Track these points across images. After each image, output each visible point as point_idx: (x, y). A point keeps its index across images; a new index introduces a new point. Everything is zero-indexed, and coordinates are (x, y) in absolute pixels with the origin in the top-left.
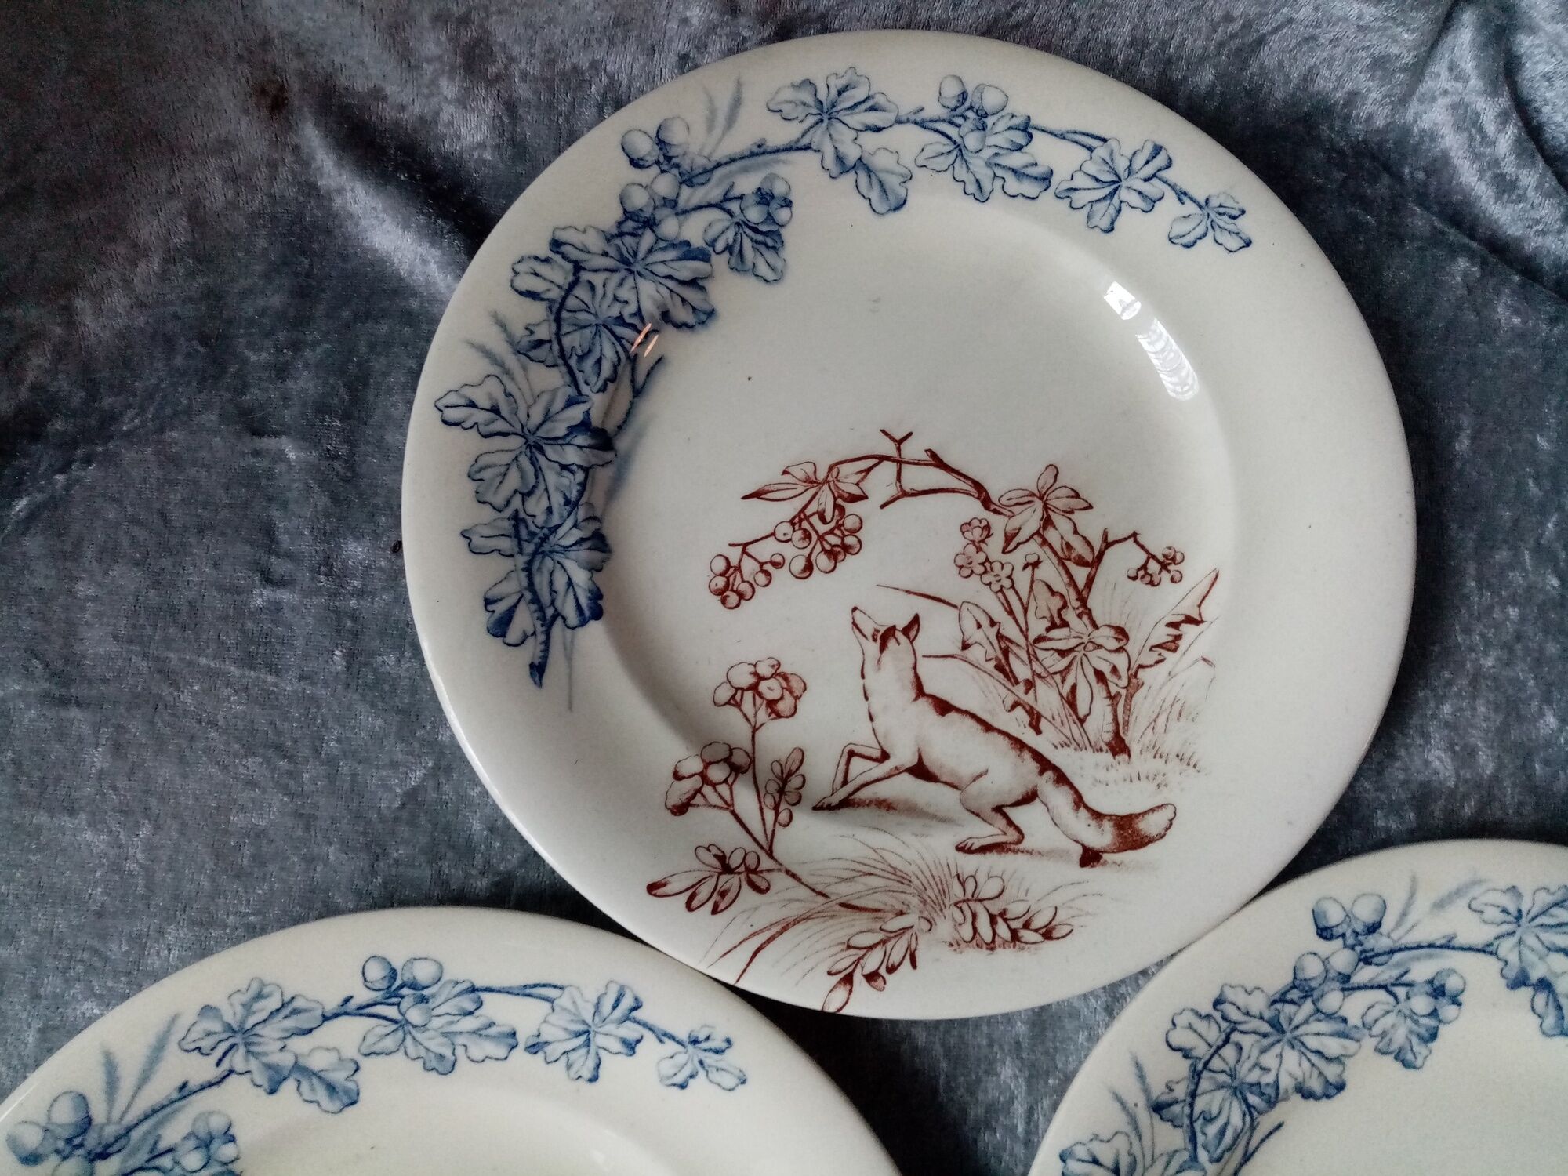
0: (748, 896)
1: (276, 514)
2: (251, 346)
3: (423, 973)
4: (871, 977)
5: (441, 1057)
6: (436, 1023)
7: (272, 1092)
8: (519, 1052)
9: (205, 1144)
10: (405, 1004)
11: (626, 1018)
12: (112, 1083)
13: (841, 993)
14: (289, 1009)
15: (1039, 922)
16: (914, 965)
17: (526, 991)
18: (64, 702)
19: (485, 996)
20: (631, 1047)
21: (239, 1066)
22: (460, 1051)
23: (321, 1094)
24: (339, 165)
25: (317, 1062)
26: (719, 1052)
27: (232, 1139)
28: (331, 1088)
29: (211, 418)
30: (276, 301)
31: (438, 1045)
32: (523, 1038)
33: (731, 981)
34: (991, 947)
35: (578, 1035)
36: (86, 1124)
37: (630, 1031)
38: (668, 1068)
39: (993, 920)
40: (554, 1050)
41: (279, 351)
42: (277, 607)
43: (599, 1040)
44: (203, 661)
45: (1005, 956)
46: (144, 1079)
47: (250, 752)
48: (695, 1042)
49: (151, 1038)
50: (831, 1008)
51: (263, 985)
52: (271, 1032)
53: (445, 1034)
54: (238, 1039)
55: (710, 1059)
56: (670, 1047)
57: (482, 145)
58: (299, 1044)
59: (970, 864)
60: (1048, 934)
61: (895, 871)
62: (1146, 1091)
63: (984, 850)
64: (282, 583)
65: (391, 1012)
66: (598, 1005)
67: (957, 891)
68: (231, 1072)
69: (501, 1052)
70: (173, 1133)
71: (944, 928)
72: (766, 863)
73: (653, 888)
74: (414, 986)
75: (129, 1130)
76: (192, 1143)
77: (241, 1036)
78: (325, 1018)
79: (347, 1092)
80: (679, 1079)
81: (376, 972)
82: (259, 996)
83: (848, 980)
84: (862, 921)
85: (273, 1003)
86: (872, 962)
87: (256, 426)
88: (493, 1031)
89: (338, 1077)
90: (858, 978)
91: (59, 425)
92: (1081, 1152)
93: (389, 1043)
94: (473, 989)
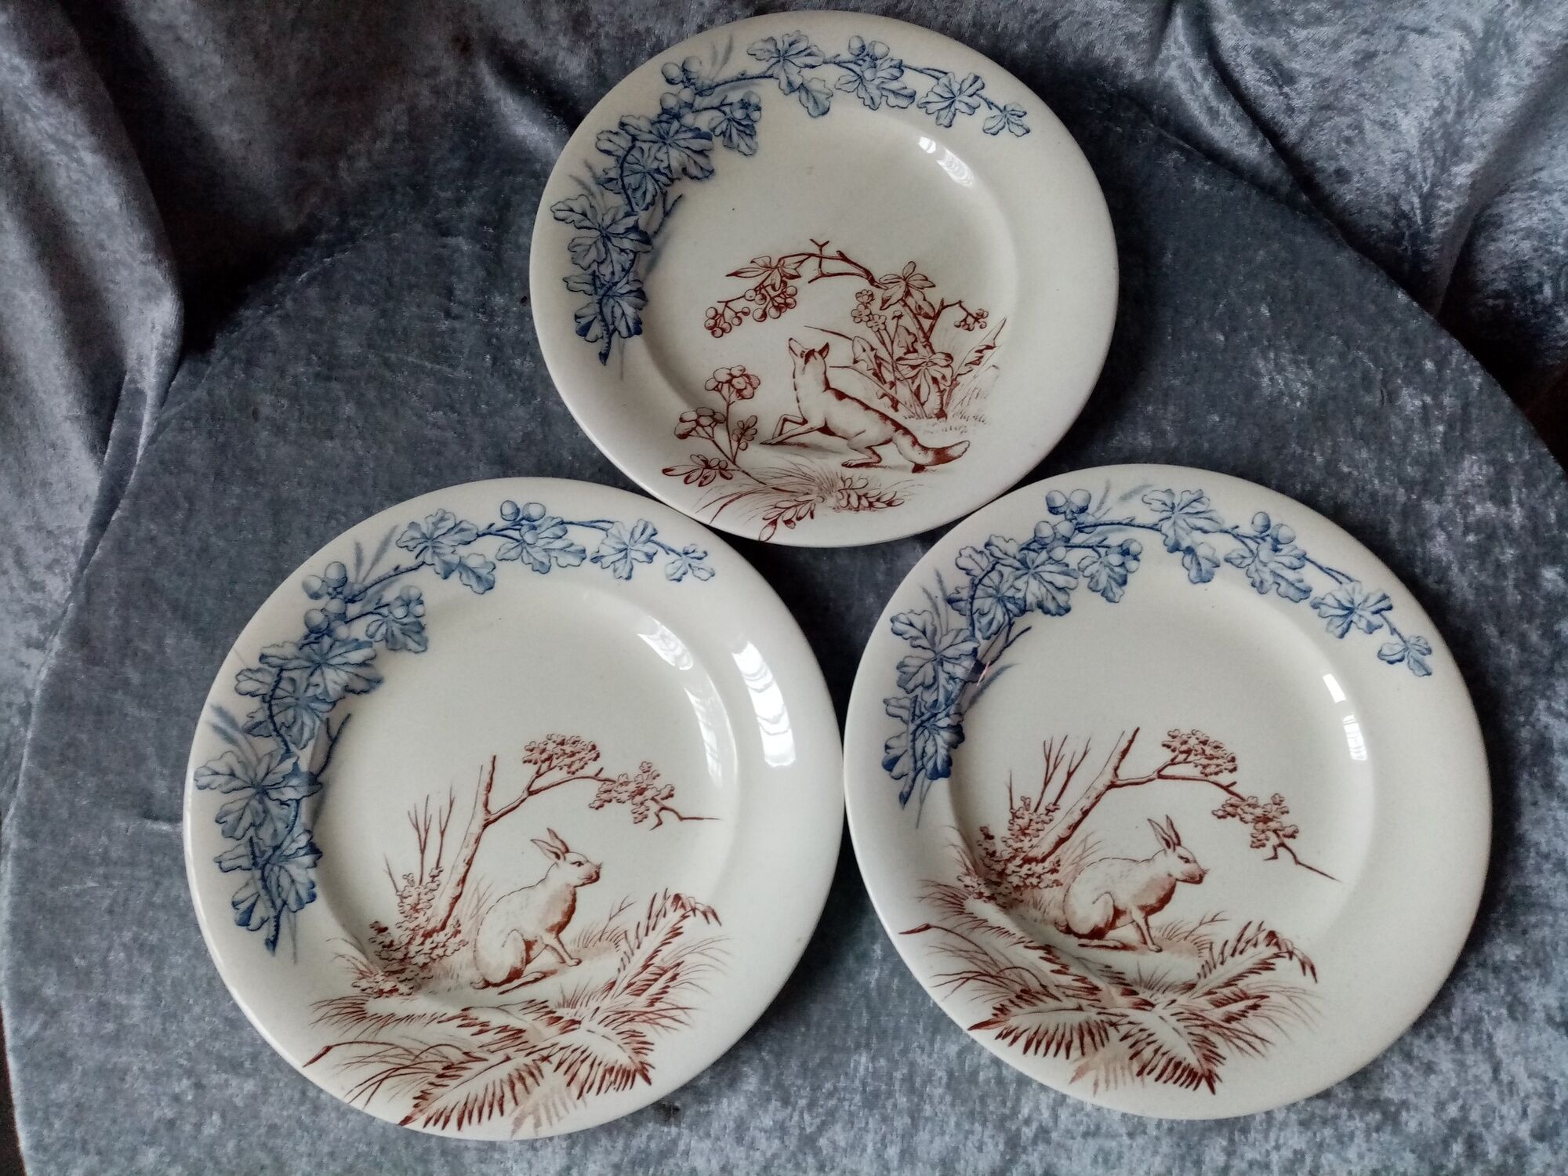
0: (719, 480)
1: (454, 279)
2: (441, 189)
3: (534, 512)
4: (787, 522)
5: (542, 563)
6: (541, 543)
7: (446, 577)
8: (587, 562)
9: (407, 604)
10: (524, 529)
11: (649, 540)
12: (359, 561)
13: (770, 530)
14: (457, 528)
15: (886, 498)
16: (812, 516)
17: (591, 525)
18: (329, 379)
19: (569, 527)
20: (650, 557)
21: (429, 560)
22: (553, 560)
23: (473, 582)
24: (498, 84)
25: (473, 562)
26: (700, 559)
27: (421, 603)
28: (479, 578)
29: (419, 227)
30: (457, 164)
31: (541, 556)
32: (589, 554)
33: (707, 522)
34: (857, 510)
35: (621, 551)
36: (344, 581)
37: (650, 548)
38: (670, 570)
39: (859, 498)
40: (607, 561)
41: (458, 190)
42: (453, 331)
43: (633, 554)
44: (410, 359)
45: (865, 515)
46: (377, 560)
47: (435, 409)
48: (686, 553)
49: (382, 538)
50: (763, 539)
51: (445, 512)
52: (446, 541)
53: (545, 550)
54: (429, 544)
55: (695, 563)
56: (673, 557)
57: (581, 76)
58: (463, 551)
59: (848, 473)
60: (890, 504)
61: (805, 475)
62: (943, 590)
63: (857, 466)
64: (457, 317)
65: (515, 534)
66: (632, 534)
67: (841, 485)
68: (423, 563)
69: (576, 561)
70: (390, 595)
71: (831, 501)
72: (731, 466)
73: (665, 471)
74: (529, 519)
75: (367, 589)
76: (399, 603)
77: (430, 541)
78: (479, 536)
79: (487, 581)
80: (677, 576)
81: (508, 510)
82: (442, 519)
83: (774, 523)
84: (786, 496)
85: (450, 524)
86: (788, 515)
87: (443, 230)
88: (572, 549)
89: (483, 572)
90: (780, 521)
91: (323, 237)
92: (903, 618)
93: (513, 554)
94: (562, 523)
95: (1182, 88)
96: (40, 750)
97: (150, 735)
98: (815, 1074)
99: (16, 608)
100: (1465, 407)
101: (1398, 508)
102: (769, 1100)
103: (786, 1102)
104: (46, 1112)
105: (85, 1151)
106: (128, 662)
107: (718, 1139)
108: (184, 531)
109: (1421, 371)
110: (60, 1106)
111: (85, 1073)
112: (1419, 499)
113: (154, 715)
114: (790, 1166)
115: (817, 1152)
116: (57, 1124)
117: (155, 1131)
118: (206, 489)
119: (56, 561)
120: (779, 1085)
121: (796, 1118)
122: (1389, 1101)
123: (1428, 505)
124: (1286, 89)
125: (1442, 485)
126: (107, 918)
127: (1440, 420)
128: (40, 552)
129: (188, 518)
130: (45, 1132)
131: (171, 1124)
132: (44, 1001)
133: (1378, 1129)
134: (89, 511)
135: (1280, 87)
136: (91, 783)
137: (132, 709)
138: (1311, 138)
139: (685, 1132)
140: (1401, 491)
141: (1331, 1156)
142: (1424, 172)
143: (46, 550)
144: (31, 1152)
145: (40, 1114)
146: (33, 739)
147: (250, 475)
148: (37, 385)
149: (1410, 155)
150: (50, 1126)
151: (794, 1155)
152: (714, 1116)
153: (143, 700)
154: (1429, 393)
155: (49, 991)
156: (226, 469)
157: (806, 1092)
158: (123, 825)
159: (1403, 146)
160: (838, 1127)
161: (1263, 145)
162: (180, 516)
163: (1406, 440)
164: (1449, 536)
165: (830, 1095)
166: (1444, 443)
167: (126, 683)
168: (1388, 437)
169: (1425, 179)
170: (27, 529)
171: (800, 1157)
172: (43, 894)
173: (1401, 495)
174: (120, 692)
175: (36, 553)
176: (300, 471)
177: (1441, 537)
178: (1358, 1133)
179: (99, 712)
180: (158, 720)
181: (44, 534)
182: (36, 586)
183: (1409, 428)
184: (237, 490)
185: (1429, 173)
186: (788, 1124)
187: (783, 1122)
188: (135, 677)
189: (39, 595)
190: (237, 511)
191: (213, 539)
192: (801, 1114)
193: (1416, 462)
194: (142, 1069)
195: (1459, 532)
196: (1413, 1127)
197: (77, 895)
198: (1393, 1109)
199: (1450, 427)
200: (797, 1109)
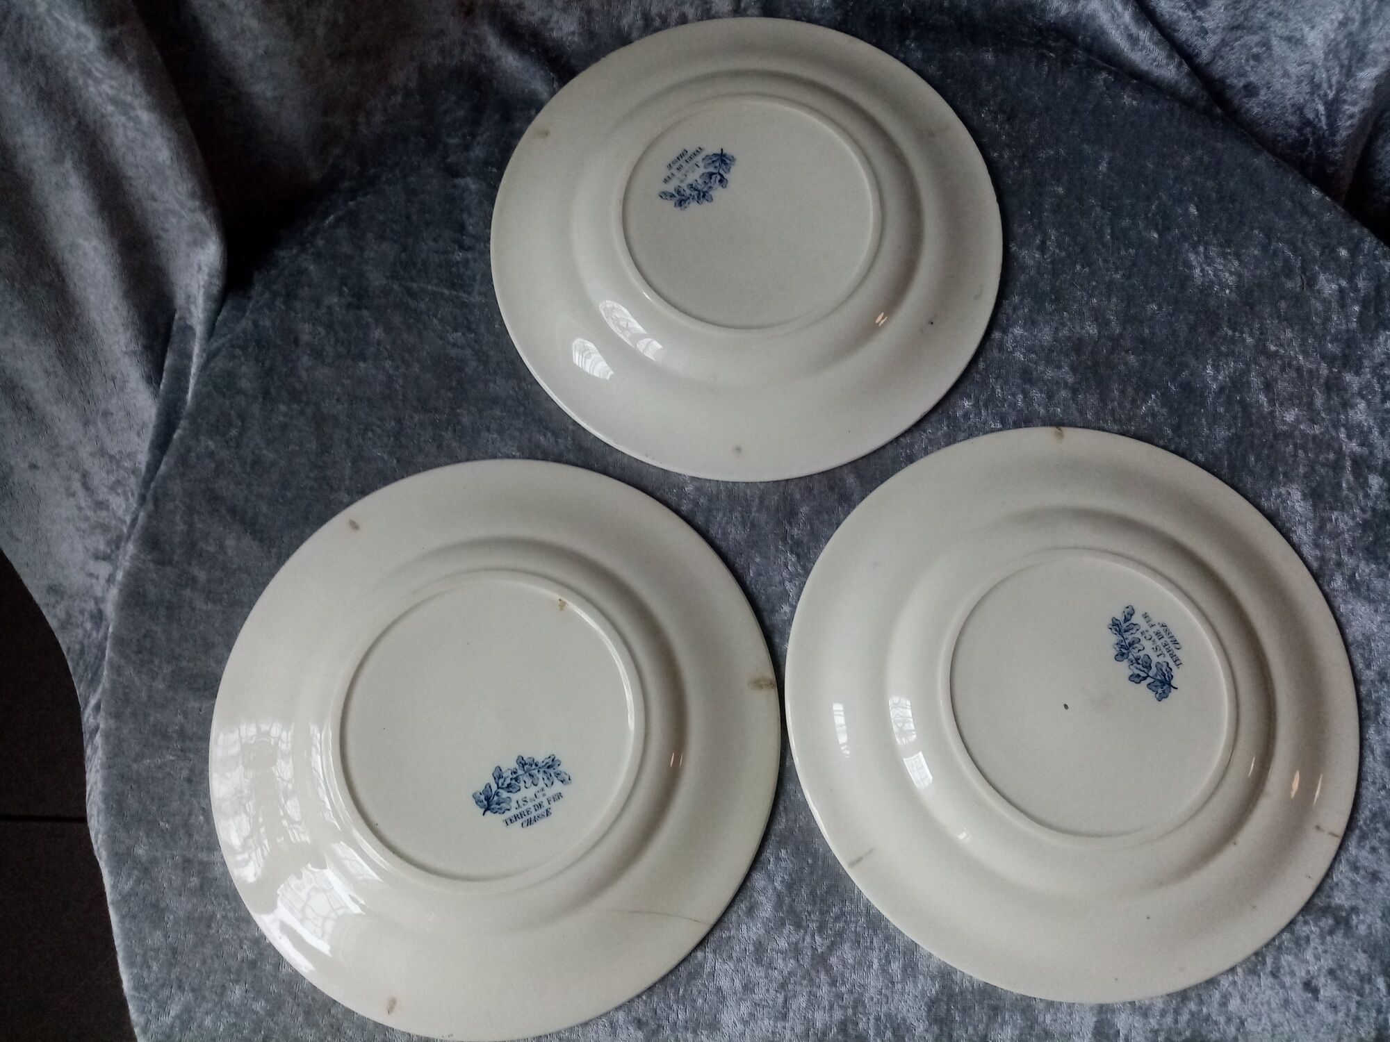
1: (465, 216)
2: (449, 135)
18: (359, 308)
29: (431, 170)
30: (461, 113)
41: (464, 136)
42: (467, 261)
44: (429, 287)
47: (455, 330)
57: (573, 34)
64: (470, 249)
87: (453, 172)
91: (346, 184)
95: (1104, 18)
96: (120, 642)
97: (217, 625)
98: (823, 900)
99: (84, 526)
100: (1378, 289)
101: (1322, 381)
102: (783, 924)
103: (798, 925)
104: (144, 955)
105: (180, 987)
106: (194, 562)
107: (739, 960)
108: (238, 446)
109: (1337, 259)
110: (157, 951)
111: (176, 922)
112: (1340, 372)
113: (218, 608)
114: (805, 982)
115: (828, 970)
116: (155, 967)
117: (239, 972)
118: (256, 409)
119: (118, 482)
120: (792, 910)
121: (808, 939)
122: (1340, 908)
123: (1348, 377)
124: (1200, 13)
125: (1360, 359)
126: (186, 785)
127: (1355, 301)
128: (103, 474)
129: (241, 435)
130: (145, 974)
131: (253, 964)
132: (136, 861)
133: (1331, 933)
134: (149, 434)
135: (1194, 12)
136: (167, 669)
137: (199, 603)
138: (1222, 57)
139: (710, 955)
140: (1324, 365)
141: (1290, 958)
142: (1329, 80)
143: (108, 472)
144: (132, 993)
145: (139, 959)
146: (113, 633)
147: (295, 396)
148: (99, 325)
149: (1314, 66)
150: (149, 967)
151: (808, 971)
152: (735, 941)
153: (209, 596)
154: (1344, 278)
155: (140, 851)
156: (273, 391)
157: (817, 916)
158: (197, 705)
159: (1307, 59)
160: (847, 947)
161: (1179, 65)
162: (234, 432)
163: (1327, 319)
164: (1369, 403)
165: (837, 919)
166: (1360, 321)
167: (194, 580)
168: (1308, 318)
169: (1330, 87)
171: (814, 974)
172: (129, 766)
173: (1324, 370)
174: (188, 589)
175: (101, 477)
176: (339, 390)
177: (1362, 405)
178: (1312, 937)
179: (170, 607)
180: (224, 612)
181: (107, 459)
182: (101, 505)
183: (1328, 310)
184: (283, 408)
185: (1334, 80)
186: (801, 945)
187: (797, 944)
188: (202, 575)
189: (104, 513)
190: (284, 427)
191: (265, 452)
192: (813, 936)
193: (1335, 339)
194: (224, 917)
195: (1377, 400)
196: (1362, 929)
197: (160, 767)
198: (1344, 914)
199: (1365, 306)
200: (809, 931)
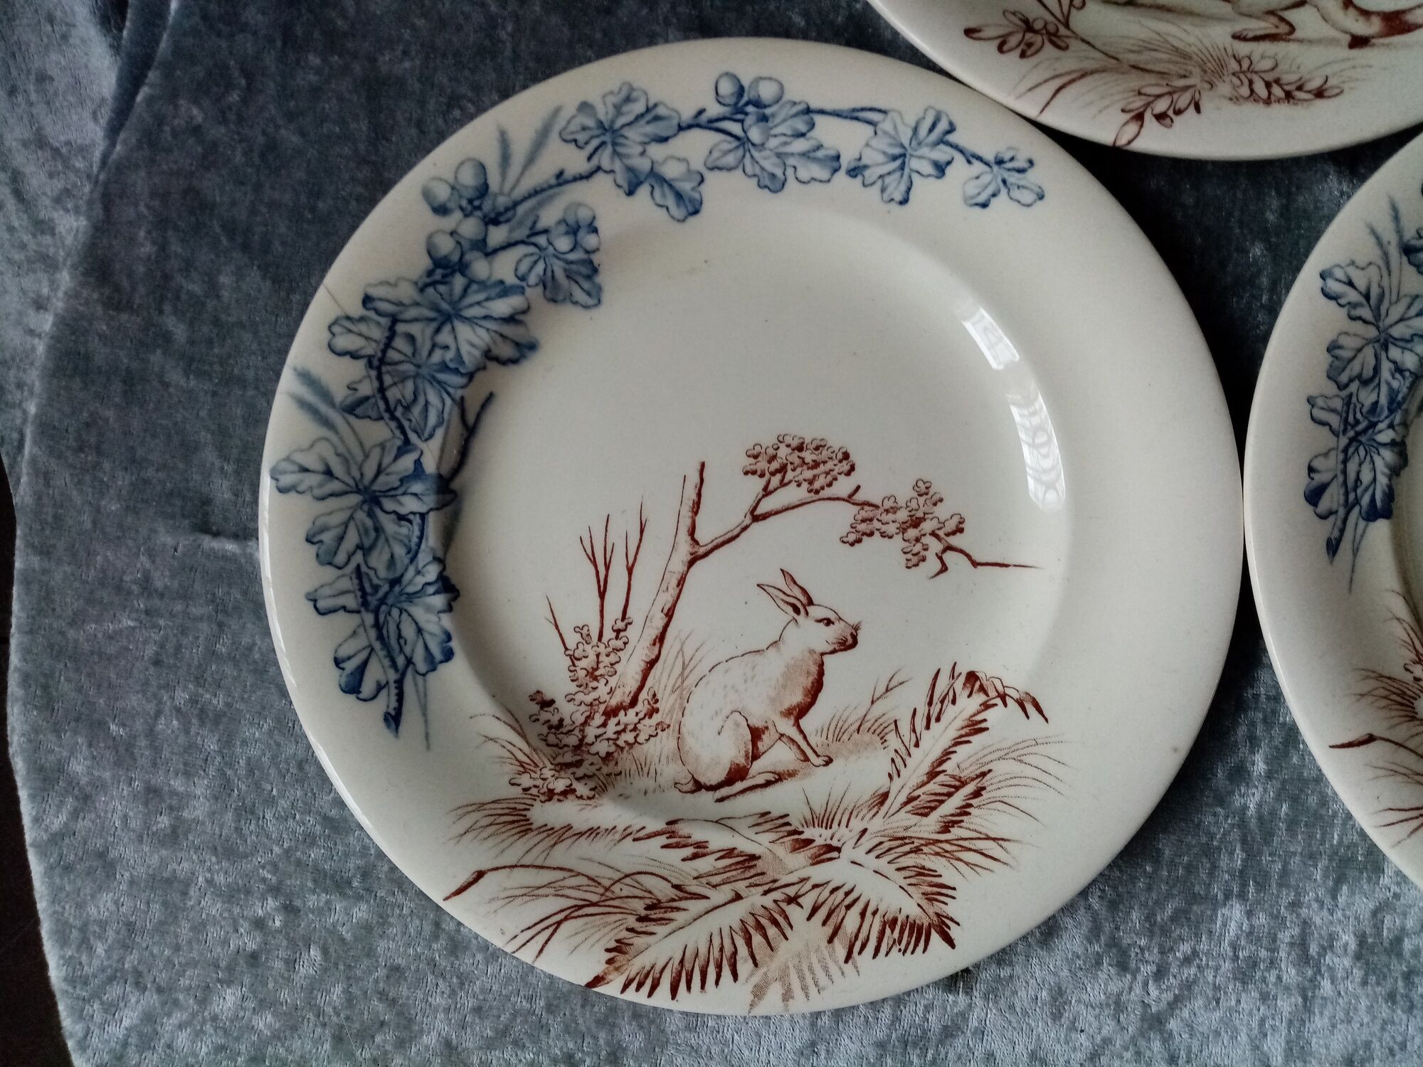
0: (1049, 50)
3: (766, 92)
4: (1161, 117)
5: (773, 176)
6: (773, 143)
7: (630, 193)
8: (841, 175)
9: (573, 230)
10: (749, 120)
11: (942, 141)
12: (505, 159)
13: (1133, 128)
14: (650, 114)
15: (1315, 84)
16: (1198, 109)
17: (853, 115)
19: (818, 119)
20: (941, 169)
21: (606, 164)
22: (790, 172)
23: (671, 201)
25: (671, 171)
26: (1021, 171)
27: (595, 231)
28: (679, 196)
31: (770, 165)
32: (845, 162)
33: (1032, 113)
34: (1268, 102)
35: (894, 158)
36: (483, 190)
37: (942, 154)
38: (972, 189)
39: (1268, 85)
40: (870, 175)
43: (914, 164)
45: (1281, 111)
46: (531, 160)
48: (1000, 162)
49: (538, 125)
50: (1122, 142)
51: (632, 89)
52: (634, 134)
53: (779, 155)
54: (607, 138)
55: (1013, 178)
56: (978, 167)
58: (656, 151)
59: (1243, 48)
60: (1320, 94)
61: (1177, 50)
62: (1399, 231)
63: (1257, 39)
65: (735, 128)
66: (915, 130)
67: (1234, 66)
68: (599, 169)
69: (823, 173)
70: (549, 216)
71: (1224, 88)
72: (1063, 31)
73: (969, 32)
74: (758, 104)
75: (516, 204)
76: (563, 228)
77: (609, 134)
78: (681, 128)
79: (691, 200)
80: (981, 199)
81: (727, 88)
82: (628, 99)
83: (1139, 117)
84: (1151, 79)
85: (639, 107)
86: (1161, 106)
88: (820, 154)
89: (686, 187)
90: (1148, 116)
92: (1339, 274)
93: (730, 159)
94: (808, 111)
96: (46, 429)
97: (203, 413)
98: (1165, 932)
99: (18, 256)
102: (1098, 963)
103: (1123, 966)
104: (83, 929)
105: (140, 986)
106: (167, 308)
107: (1025, 1013)
108: (240, 119)
110: (103, 924)
111: (132, 883)
113: (208, 386)
114: (1128, 1055)
115: (1167, 1038)
116: (100, 949)
117: (230, 969)
118: (270, 59)
119: (67, 192)
120: (1114, 943)
121: (1138, 990)
126: (152, 670)
128: (43, 177)
129: (245, 101)
130: (84, 958)
131: (254, 957)
132: (72, 783)
134: (106, 114)
136: (123, 480)
137: (175, 376)
139: (978, 1001)
143: (51, 175)
144: (64, 986)
145: (75, 934)
146: (36, 415)
147: (333, 41)
150: (90, 949)
151: (1133, 1041)
152: (1019, 984)
153: (191, 364)
155: (78, 767)
156: (299, 31)
157: (1153, 955)
158: (169, 541)
160: (1200, 1002)
162: (234, 97)
165: (1187, 961)
167: (166, 338)
170: (25, 144)
171: (1142, 1043)
172: (62, 633)
174: (159, 352)
175: (37, 179)
176: (407, 34)
179: (129, 380)
180: (214, 394)
181: (48, 154)
184: (314, 60)
186: (1124, 998)
187: (1119, 995)
188: (179, 331)
189: (47, 239)
190: (316, 92)
191: (283, 132)
192: (1146, 984)
194: (210, 882)
197: (111, 637)
200: (1140, 978)
